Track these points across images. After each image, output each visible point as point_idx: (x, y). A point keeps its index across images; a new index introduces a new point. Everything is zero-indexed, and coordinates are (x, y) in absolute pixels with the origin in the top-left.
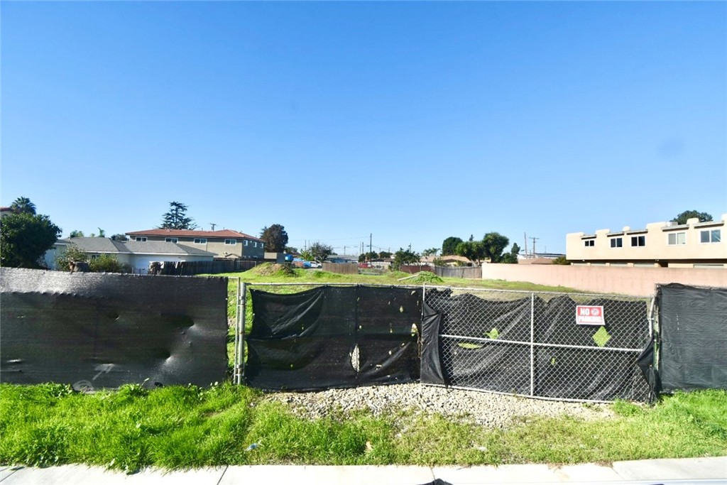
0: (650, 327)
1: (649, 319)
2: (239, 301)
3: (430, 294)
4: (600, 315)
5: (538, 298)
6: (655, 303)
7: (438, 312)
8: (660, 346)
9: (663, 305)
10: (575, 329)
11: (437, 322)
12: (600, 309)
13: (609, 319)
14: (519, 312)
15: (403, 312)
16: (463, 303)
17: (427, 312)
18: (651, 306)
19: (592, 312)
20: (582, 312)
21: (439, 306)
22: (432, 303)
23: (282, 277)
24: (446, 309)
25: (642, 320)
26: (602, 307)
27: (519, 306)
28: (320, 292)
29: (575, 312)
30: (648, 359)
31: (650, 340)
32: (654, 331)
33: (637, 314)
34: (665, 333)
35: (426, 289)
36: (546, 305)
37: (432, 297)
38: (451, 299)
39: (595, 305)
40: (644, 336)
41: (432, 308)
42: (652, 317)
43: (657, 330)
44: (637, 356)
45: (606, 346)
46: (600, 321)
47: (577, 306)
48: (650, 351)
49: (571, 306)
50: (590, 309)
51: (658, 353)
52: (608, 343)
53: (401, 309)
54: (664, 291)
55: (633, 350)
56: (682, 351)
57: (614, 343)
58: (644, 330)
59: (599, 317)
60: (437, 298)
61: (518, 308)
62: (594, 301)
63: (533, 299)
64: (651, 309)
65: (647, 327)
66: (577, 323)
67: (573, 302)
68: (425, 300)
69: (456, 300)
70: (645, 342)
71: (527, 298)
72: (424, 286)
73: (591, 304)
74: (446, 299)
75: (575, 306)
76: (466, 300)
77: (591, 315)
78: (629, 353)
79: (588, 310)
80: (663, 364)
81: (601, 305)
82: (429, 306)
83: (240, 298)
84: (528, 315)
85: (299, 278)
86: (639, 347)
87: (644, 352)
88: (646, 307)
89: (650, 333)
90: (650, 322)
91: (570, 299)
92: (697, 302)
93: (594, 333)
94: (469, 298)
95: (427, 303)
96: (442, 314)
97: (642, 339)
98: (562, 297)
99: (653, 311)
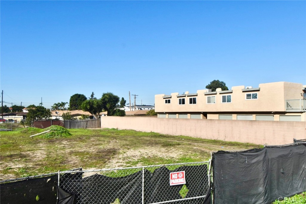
0: (209, 180)
1: (209, 175)
3: (64, 179)
4: (183, 177)
5: (147, 171)
6: (211, 165)
7: (72, 194)
8: (214, 191)
9: (215, 165)
10: (169, 189)
11: (71, 202)
12: (183, 173)
13: (188, 179)
14: (134, 183)
15: (39, 200)
16: (93, 182)
17: (62, 195)
18: (209, 167)
19: (179, 175)
20: (173, 176)
21: (72, 188)
22: (66, 186)
24: (79, 190)
25: (205, 177)
26: (184, 172)
27: (134, 178)
29: (169, 177)
30: (208, 200)
31: (209, 189)
32: (211, 182)
33: (202, 173)
34: (216, 182)
35: (61, 175)
36: (152, 175)
37: (66, 182)
38: (83, 181)
39: (180, 171)
40: (206, 186)
41: (66, 191)
42: (210, 174)
43: (212, 182)
44: (203, 201)
45: (186, 197)
46: (183, 181)
47: (170, 173)
48: (209, 195)
49: (166, 173)
50: (178, 174)
51: (213, 196)
52: (188, 195)
53: (37, 198)
54: (215, 156)
55: (201, 197)
56: (224, 191)
57: (190, 194)
58: (206, 183)
59: (183, 179)
60: (71, 181)
61: (134, 180)
62: (180, 168)
63: (143, 173)
64: (209, 169)
65: (207, 180)
66: (171, 185)
67: (168, 171)
68: (60, 184)
69: (87, 181)
70: (206, 190)
71: (140, 172)
72: (59, 173)
73: (178, 171)
74: (78, 181)
75: (169, 173)
76: (95, 180)
77: (178, 178)
78: (199, 199)
79: (177, 174)
80: (215, 202)
81: (184, 170)
82: (64, 190)
84: (140, 185)
86: (204, 195)
87: (206, 197)
88: (207, 168)
89: (209, 184)
90: (209, 177)
91: (167, 169)
92: (231, 160)
93: (180, 189)
94: (98, 178)
95: (62, 187)
96: (75, 195)
97: (205, 188)
98: (161, 168)
99: (211, 170)
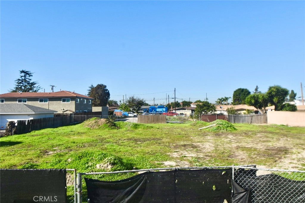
2: (76, 189)
3: (238, 174)
7: (246, 190)
11: (246, 198)
15: (216, 190)
16: (269, 182)
17: (236, 189)
21: (247, 184)
22: (241, 181)
23: (107, 130)
24: (254, 187)
28: (144, 177)
35: (235, 170)
37: (241, 177)
38: (258, 179)
41: (241, 186)
53: (214, 188)
60: (245, 177)
68: (235, 179)
69: (263, 179)
72: (233, 167)
74: (253, 178)
76: (271, 180)
82: (238, 184)
83: (77, 187)
85: (120, 130)
94: (274, 178)
95: (236, 181)
96: (250, 191)
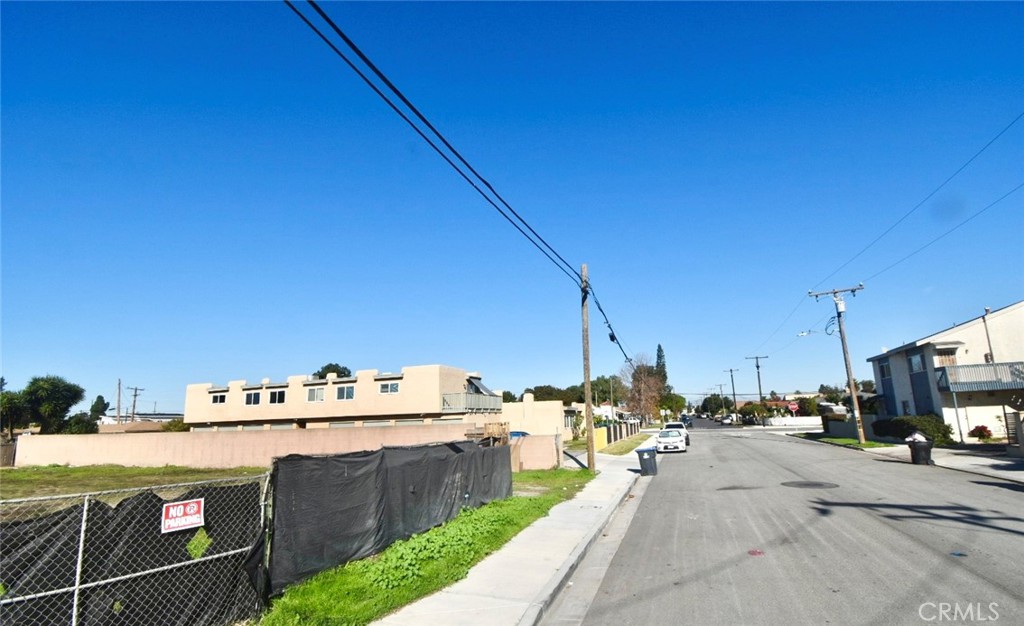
0: (262, 514)
1: (262, 503)
4: (198, 512)
5: (98, 503)
6: (270, 482)
8: (272, 537)
9: (279, 483)
10: (159, 541)
12: (199, 503)
13: (210, 514)
14: (55, 535)
18: (265, 486)
19: (188, 509)
20: (172, 512)
25: (253, 507)
26: (202, 500)
27: (55, 524)
29: (161, 515)
30: (257, 557)
31: (261, 531)
32: (266, 518)
33: (248, 500)
34: (279, 518)
36: (111, 513)
39: (192, 498)
40: (254, 528)
42: (265, 500)
43: (271, 517)
44: (244, 558)
45: (204, 555)
46: (198, 520)
47: (165, 505)
48: (260, 545)
49: (154, 506)
50: (185, 505)
51: (269, 546)
52: (208, 550)
54: (281, 466)
55: (239, 550)
56: (296, 535)
57: (215, 548)
58: (254, 520)
59: (198, 515)
61: (55, 529)
62: (191, 492)
63: (86, 507)
64: (265, 491)
65: (259, 515)
66: (163, 531)
67: (160, 499)
70: (254, 536)
71: (76, 507)
73: (185, 499)
75: (162, 505)
77: (185, 514)
78: (234, 556)
79: (182, 507)
80: (274, 558)
81: (201, 497)
84: (74, 539)
86: (247, 545)
87: (252, 550)
88: (259, 488)
89: (262, 522)
90: (263, 507)
91: (155, 496)
92: (316, 472)
93: (188, 540)
97: (252, 532)
98: (141, 495)
99: (267, 492)
